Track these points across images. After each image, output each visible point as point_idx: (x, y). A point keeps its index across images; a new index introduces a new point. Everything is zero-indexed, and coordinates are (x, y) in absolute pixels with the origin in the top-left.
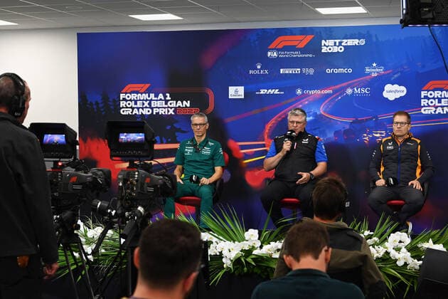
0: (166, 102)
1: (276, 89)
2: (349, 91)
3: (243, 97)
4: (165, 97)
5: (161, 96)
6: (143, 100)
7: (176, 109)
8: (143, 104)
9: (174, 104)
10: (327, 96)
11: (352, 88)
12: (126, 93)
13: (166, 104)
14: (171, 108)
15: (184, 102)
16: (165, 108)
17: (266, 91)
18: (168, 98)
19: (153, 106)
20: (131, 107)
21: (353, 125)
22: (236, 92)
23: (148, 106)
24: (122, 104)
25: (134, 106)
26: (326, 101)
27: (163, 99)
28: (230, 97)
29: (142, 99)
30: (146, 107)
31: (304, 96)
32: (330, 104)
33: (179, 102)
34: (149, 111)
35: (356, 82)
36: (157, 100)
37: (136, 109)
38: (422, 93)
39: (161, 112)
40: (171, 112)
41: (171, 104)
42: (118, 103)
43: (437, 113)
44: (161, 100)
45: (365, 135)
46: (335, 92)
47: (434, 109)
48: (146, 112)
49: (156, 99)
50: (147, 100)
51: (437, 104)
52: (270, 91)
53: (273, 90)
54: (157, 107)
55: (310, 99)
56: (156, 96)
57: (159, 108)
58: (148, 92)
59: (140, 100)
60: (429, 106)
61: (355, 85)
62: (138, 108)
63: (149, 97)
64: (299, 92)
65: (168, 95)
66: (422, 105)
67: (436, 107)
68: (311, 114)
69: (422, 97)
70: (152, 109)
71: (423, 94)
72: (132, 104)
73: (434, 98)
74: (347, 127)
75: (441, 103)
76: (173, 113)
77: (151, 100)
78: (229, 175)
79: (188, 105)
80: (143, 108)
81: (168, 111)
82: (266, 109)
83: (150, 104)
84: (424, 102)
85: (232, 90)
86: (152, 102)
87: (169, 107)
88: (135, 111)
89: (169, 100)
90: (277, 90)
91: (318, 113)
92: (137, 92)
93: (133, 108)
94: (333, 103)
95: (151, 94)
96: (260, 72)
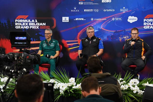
0: (35, 23)
1: (82, 18)
2: (113, 19)
3: (68, 21)
4: (35, 21)
5: (33, 21)
7: (39, 26)
8: (25, 24)
9: (38, 24)
10: (104, 21)
11: (115, 18)
12: (18, 19)
13: (35, 24)
14: (38, 26)
15: (43, 23)
16: (35, 26)
17: (78, 19)
18: (36, 22)
19: (29, 25)
20: (20, 26)
21: (115, 33)
22: (66, 19)
23: (27, 25)
24: (16, 24)
25: (21, 25)
26: (104, 23)
27: (34, 22)
28: (63, 21)
29: (25, 22)
30: (27, 26)
31: (94, 21)
32: (105, 25)
33: (41, 23)
34: (28, 27)
35: (116, 15)
36: (31, 23)
37: (22, 26)
38: (144, 20)
39: (33, 27)
40: (38, 27)
41: (37, 24)
43: (150, 28)
44: (33, 22)
45: (120, 38)
46: (107, 19)
47: (149, 27)
48: (26, 27)
50: (27, 22)
51: (150, 25)
52: (80, 19)
53: (81, 19)
55: (97, 22)
56: (31, 21)
57: (32, 26)
59: (24, 22)
60: (147, 25)
62: (23, 26)
63: (28, 21)
64: (92, 19)
65: (36, 20)
66: (144, 25)
67: (150, 26)
68: (97, 28)
69: (144, 21)
70: (29, 26)
71: (145, 20)
72: (21, 24)
73: (149, 22)
74: (112, 34)
75: (152, 24)
76: (38, 28)
78: (63, 55)
79: (45, 25)
80: (25, 26)
81: (36, 27)
82: (78, 26)
83: (28, 24)
84: (145, 24)
85: (64, 18)
86: (29, 23)
87: (36, 26)
88: (22, 27)
90: (83, 19)
91: (100, 28)
92: (23, 19)
93: (21, 26)
94: (106, 24)
95: (29, 20)
96: (76, 11)
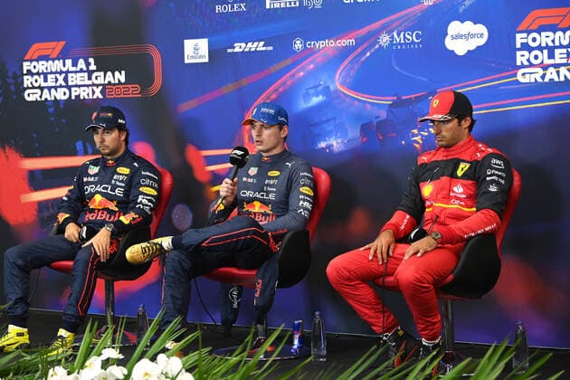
1: (259, 41)
2: (384, 40)
3: (206, 60)
4: (88, 64)
5: (81, 64)
6: (56, 72)
7: (105, 88)
8: (57, 80)
9: (100, 78)
10: (346, 52)
11: (390, 32)
12: (31, 61)
13: (90, 78)
14: (98, 86)
16: (88, 86)
17: (243, 45)
18: (93, 67)
19: (70, 83)
20: (40, 87)
21: (394, 110)
22: (196, 50)
23: (64, 84)
24: (27, 81)
25: (43, 84)
26: (346, 62)
27: (85, 69)
28: (187, 61)
29: (54, 70)
30: (61, 86)
31: (307, 53)
32: (352, 69)
33: (109, 74)
34: (65, 94)
35: (393, 21)
36: (76, 72)
37: (46, 91)
38: (518, 36)
41: (96, 78)
42: (20, 80)
43: (546, 80)
44: (81, 71)
45: (415, 131)
46: (359, 42)
47: (541, 72)
48: (61, 95)
49: (74, 69)
50: (61, 73)
51: (547, 61)
52: (250, 44)
53: (256, 44)
54: (76, 86)
55: (318, 58)
57: (79, 86)
58: (62, 56)
59: (51, 73)
60: (531, 65)
61: (395, 25)
62: (49, 88)
63: (64, 66)
64: (298, 45)
65: (91, 60)
66: (519, 63)
67: (545, 68)
68: (320, 89)
69: (518, 46)
70: (69, 88)
71: (520, 39)
72: (41, 81)
73: (540, 48)
74: (383, 115)
75: (554, 58)
76: (101, 97)
77: (68, 72)
79: (123, 79)
80: (56, 88)
81: (94, 92)
82: (244, 82)
83: (66, 80)
84: (521, 58)
85: (189, 45)
86: (70, 75)
87: (94, 85)
89: (94, 71)
90: (262, 43)
91: (332, 88)
92: (46, 58)
93: (42, 89)
94: (356, 67)
95: (67, 61)
96: (233, 7)
